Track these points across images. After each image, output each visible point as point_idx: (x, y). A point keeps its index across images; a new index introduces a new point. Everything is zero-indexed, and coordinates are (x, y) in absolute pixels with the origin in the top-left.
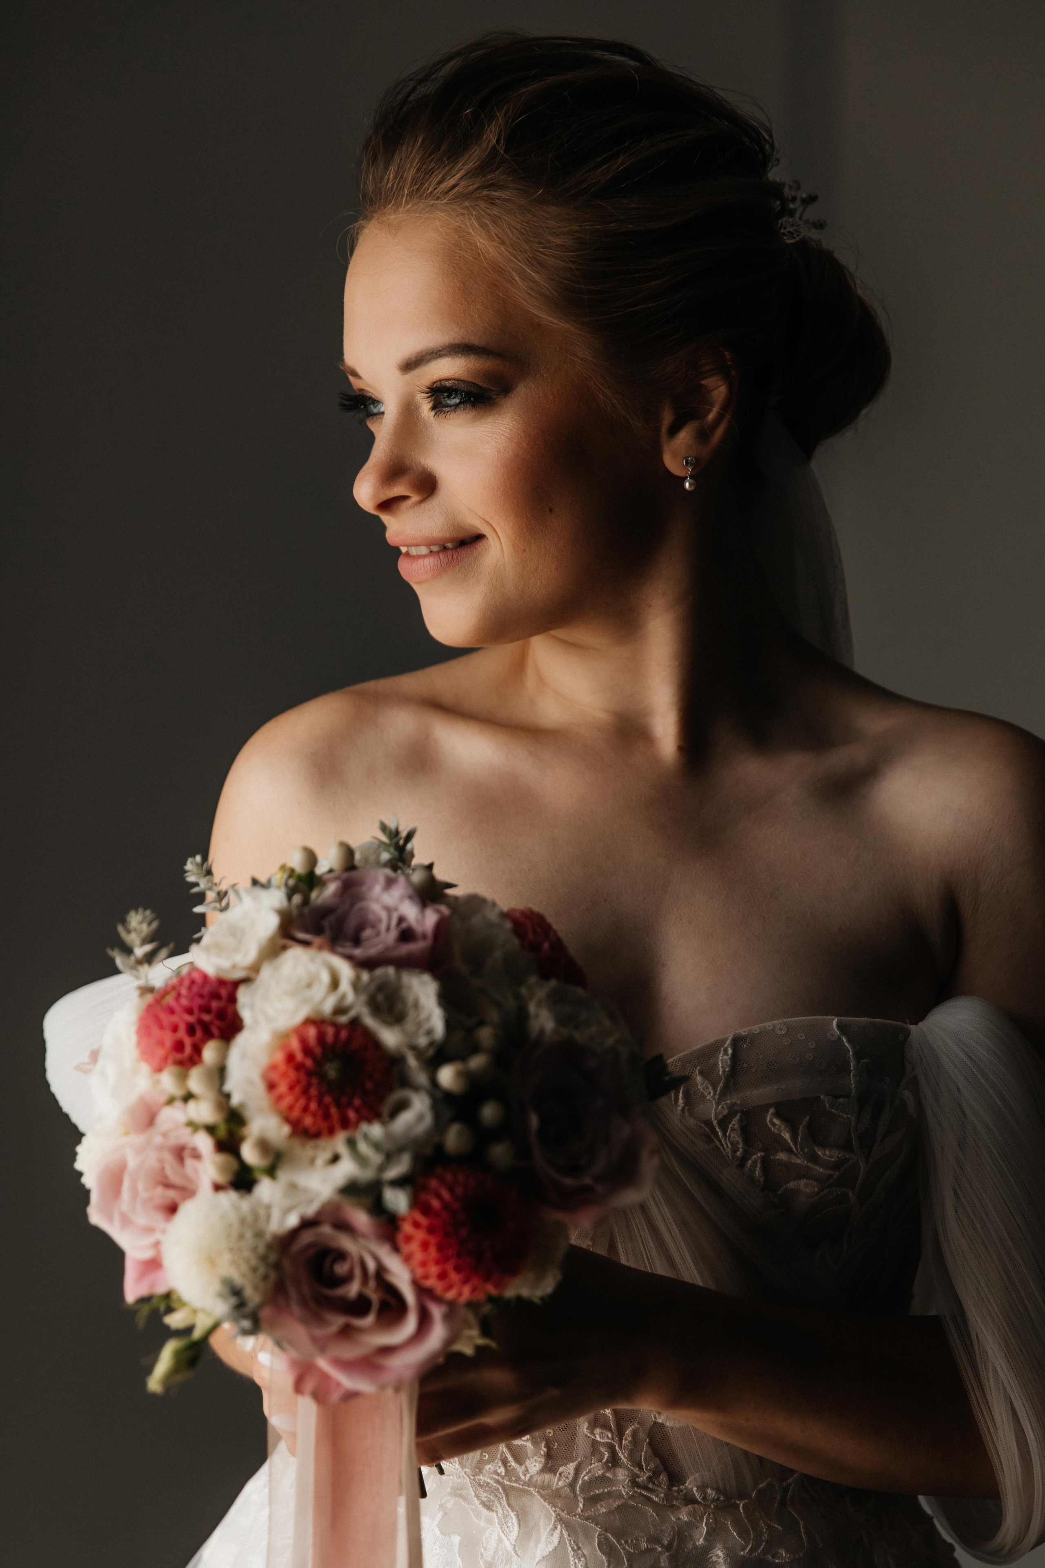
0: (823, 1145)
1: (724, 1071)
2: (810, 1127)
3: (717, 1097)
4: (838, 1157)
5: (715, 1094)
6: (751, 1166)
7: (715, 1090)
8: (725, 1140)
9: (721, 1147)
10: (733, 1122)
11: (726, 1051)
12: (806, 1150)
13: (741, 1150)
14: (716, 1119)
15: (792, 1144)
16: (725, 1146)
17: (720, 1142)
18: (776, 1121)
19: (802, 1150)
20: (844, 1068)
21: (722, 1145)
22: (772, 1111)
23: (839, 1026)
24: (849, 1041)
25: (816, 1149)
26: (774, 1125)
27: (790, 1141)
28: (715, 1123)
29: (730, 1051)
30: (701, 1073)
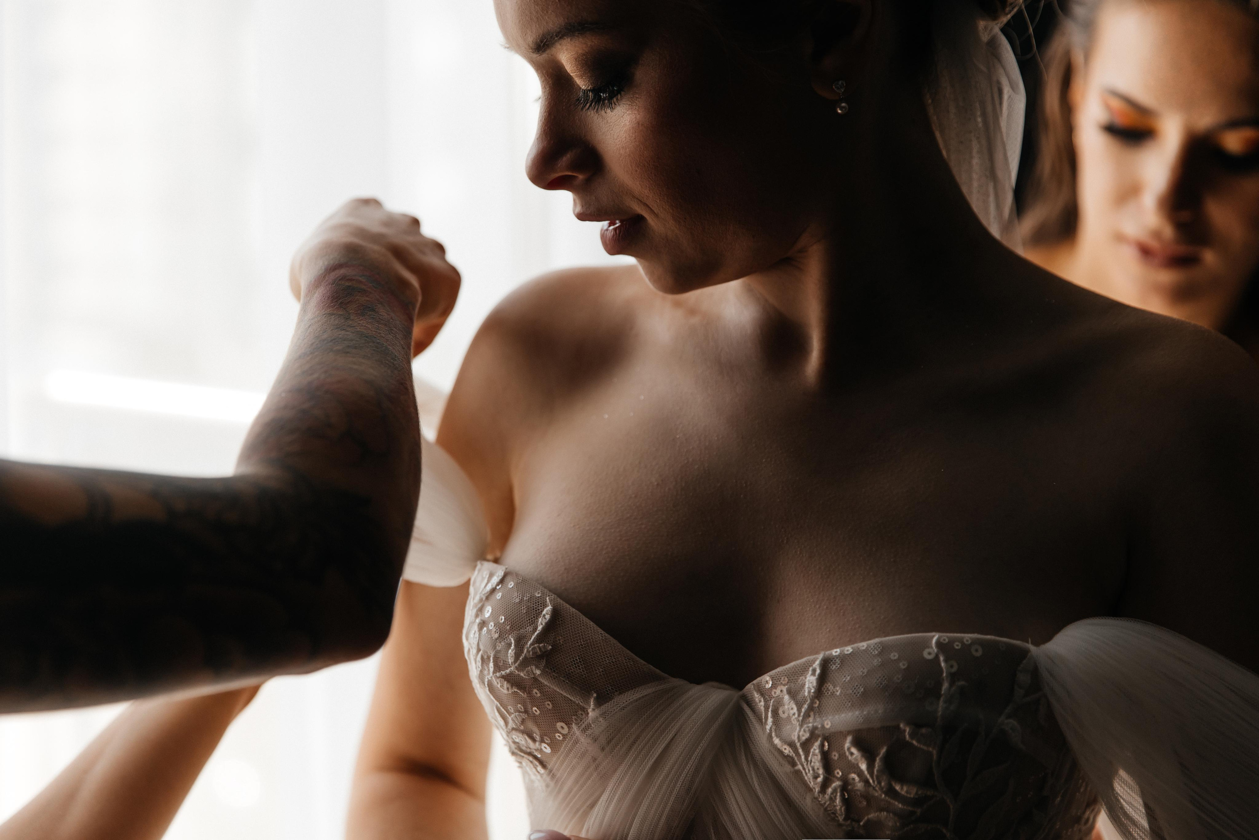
0: (902, 780)
1: (809, 692)
2: (887, 759)
3: (801, 718)
4: (916, 793)
5: (799, 715)
6: (832, 793)
7: (799, 710)
8: (807, 764)
9: (803, 772)
10: (815, 747)
11: (814, 671)
12: (883, 784)
13: (822, 777)
14: (799, 741)
15: (868, 776)
16: (807, 771)
17: (803, 766)
18: (854, 750)
19: (879, 783)
20: (934, 692)
21: (804, 769)
22: (849, 739)
23: (939, 644)
24: (946, 661)
25: (893, 784)
26: (852, 754)
27: (866, 772)
28: (798, 745)
29: (818, 671)
30: (789, 692)
